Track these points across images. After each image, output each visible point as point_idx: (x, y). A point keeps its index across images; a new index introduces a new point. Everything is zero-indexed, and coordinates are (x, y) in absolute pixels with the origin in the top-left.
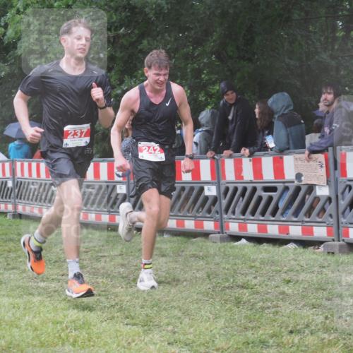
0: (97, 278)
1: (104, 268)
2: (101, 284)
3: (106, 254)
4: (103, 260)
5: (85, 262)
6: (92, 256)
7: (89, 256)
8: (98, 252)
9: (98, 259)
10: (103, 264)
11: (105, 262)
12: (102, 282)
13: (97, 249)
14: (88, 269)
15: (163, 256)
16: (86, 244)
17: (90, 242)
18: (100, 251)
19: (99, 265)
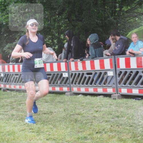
0: (19, 113)
1: (22, 108)
2: (20, 115)
3: (23, 102)
4: (22, 105)
5: (14, 106)
6: (17, 103)
7: (16, 103)
8: (20, 102)
9: (20, 105)
10: (22, 106)
11: (23, 106)
12: (21, 114)
13: (19, 100)
14: (15, 109)
15: (47, 102)
16: (15, 98)
17: (17, 97)
18: (21, 101)
19: (20, 107)
